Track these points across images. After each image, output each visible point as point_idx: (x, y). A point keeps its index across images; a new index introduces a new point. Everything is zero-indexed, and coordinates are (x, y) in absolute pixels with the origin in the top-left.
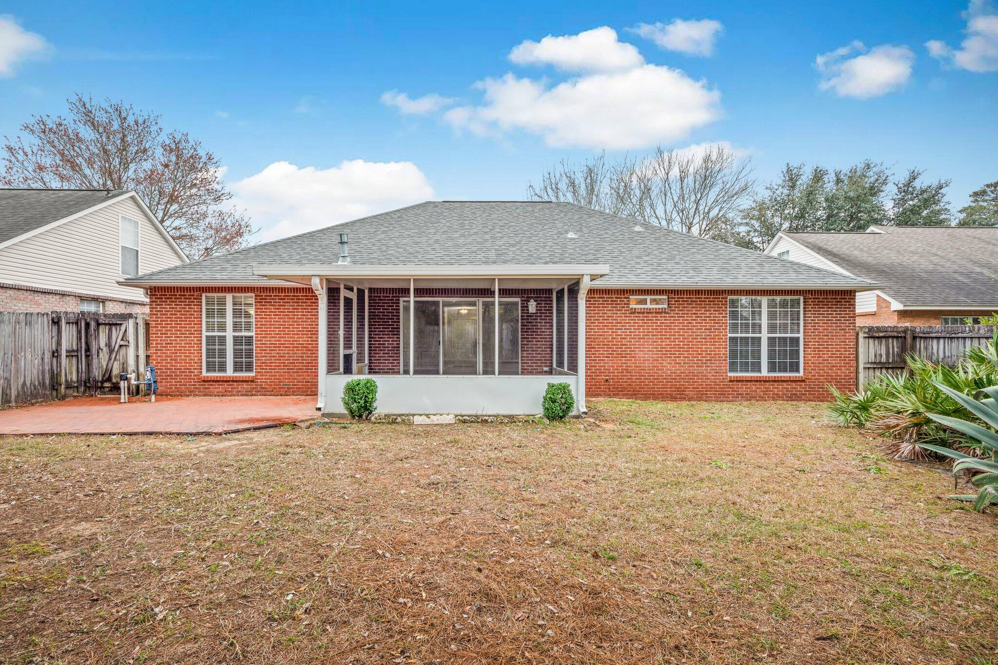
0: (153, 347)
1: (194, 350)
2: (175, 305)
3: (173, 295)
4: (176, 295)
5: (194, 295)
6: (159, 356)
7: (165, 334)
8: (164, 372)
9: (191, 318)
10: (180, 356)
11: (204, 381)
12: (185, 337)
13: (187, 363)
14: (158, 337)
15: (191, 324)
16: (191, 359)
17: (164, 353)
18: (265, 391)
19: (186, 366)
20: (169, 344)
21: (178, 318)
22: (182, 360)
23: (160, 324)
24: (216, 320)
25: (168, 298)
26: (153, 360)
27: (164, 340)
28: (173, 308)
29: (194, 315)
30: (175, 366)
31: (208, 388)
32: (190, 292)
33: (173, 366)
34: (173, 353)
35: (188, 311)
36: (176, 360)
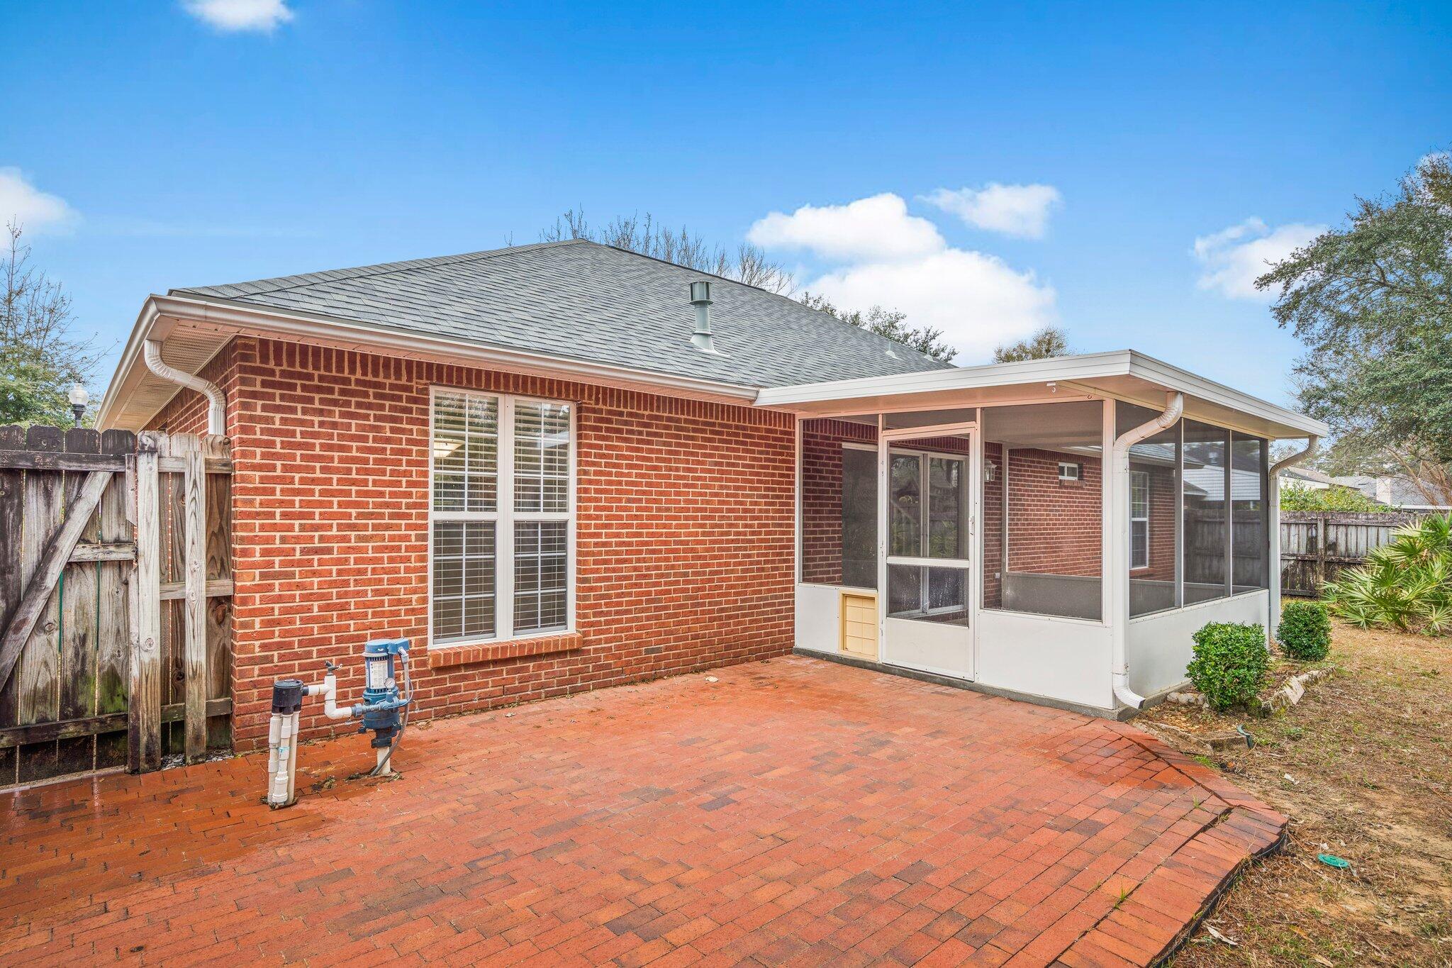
0: (254, 566)
1: (407, 570)
2: (342, 415)
3: (335, 380)
4: (346, 381)
5: (409, 389)
6: (279, 599)
7: (301, 516)
8: (297, 656)
9: (399, 462)
10: (358, 594)
11: (439, 670)
12: (375, 527)
13: (382, 614)
14: (274, 527)
15: (399, 484)
16: (399, 602)
17: (299, 586)
18: (605, 676)
19: (380, 625)
20: (317, 551)
21: (354, 460)
22: (366, 605)
23: (281, 480)
24: (466, 473)
25: (319, 389)
26: (253, 613)
27: (298, 540)
28: (334, 425)
29: (409, 452)
30: (339, 629)
31: (455, 689)
32: (398, 377)
33: (332, 629)
34: (332, 584)
35: (388, 440)
36: (343, 607)
